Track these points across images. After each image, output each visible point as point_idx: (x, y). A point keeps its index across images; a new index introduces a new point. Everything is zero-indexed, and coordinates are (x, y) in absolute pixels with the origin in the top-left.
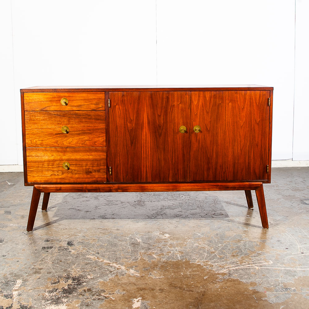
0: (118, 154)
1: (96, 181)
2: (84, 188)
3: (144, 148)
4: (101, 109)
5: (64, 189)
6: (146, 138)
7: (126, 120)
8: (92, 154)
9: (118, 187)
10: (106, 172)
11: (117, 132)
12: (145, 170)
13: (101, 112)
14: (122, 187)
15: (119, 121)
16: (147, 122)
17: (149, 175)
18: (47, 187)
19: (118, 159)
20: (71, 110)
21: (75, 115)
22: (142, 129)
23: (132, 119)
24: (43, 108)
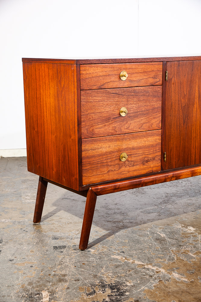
0: (172, 136)
1: (151, 171)
2: (142, 182)
3: (194, 126)
4: (158, 83)
5: (123, 186)
6: (196, 115)
7: (180, 95)
8: (149, 139)
9: (173, 174)
10: (160, 159)
11: (171, 110)
12: (194, 152)
13: (158, 87)
14: (176, 174)
15: (174, 97)
16: (198, 96)
17: (197, 157)
18: (105, 187)
19: (172, 142)
20: (130, 86)
21: (134, 93)
22: (193, 105)
23: (185, 94)
24: (101, 86)
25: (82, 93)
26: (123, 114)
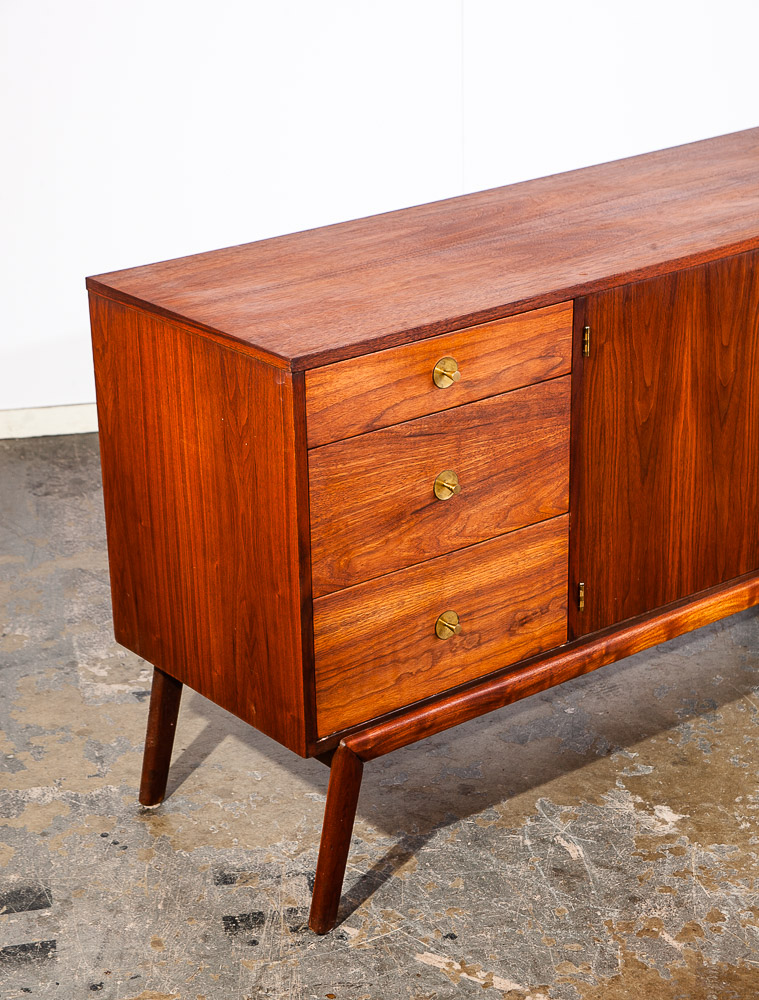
0: (604, 527)
1: (537, 650)
2: (509, 690)
3: (676, 480)
4: (558, 370)
5: (445, 717)
6: (685, 441)
7: (631, 390)
8: (528, 551)
9: (608, 647)
10: (566, 605)
11: (602, 447)
12: (677, 559)
13: (558, 382)
14: (616, 644)
15: (610, 403)
16: (689, 383)
17: (687, 573)
18: (389, 732)
19: (603, 546)
20: (466, 401)
21: (480, 417)
22: (675, 410)
23: (648, 383)
24: (375, 421)
25: (313, 456)
26: (445, 495)
